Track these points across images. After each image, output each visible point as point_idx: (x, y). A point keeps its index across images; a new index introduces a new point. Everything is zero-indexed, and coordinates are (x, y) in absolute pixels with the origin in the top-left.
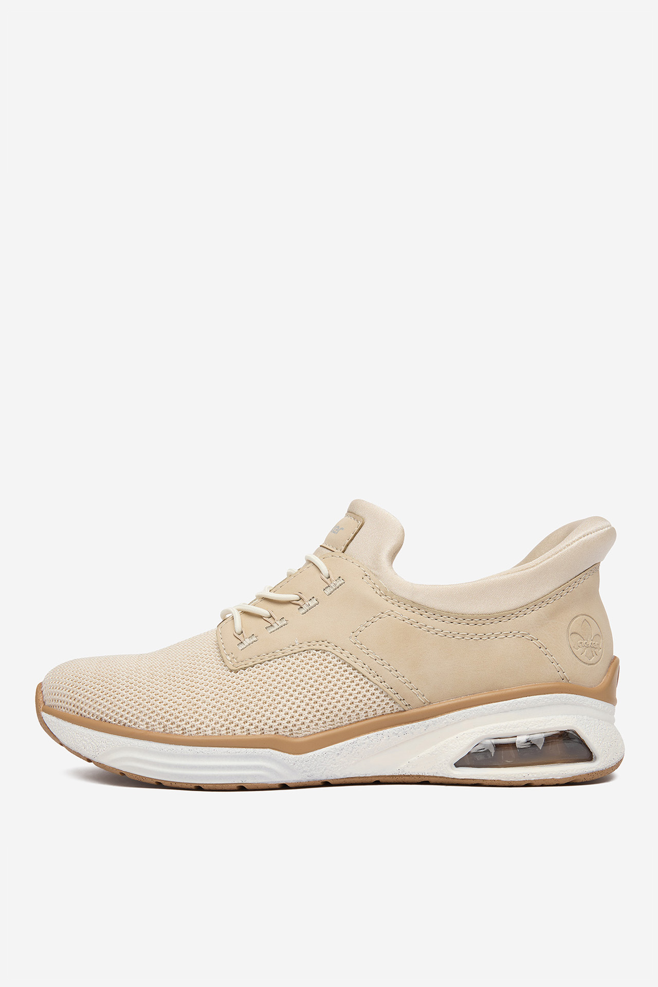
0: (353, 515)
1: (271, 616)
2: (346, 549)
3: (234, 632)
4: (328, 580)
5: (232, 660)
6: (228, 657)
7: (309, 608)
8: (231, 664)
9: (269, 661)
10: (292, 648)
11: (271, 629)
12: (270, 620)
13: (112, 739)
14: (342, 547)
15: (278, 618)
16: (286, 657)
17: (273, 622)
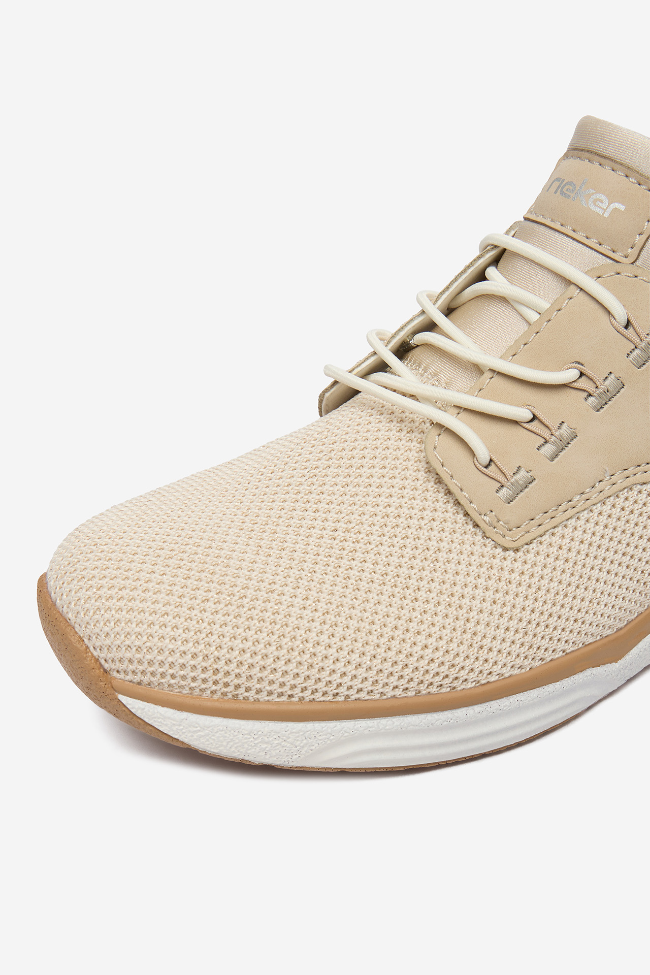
0: (610, 162)
1: (535, 418)
2: (639, 255)
3: (477, 463)
4: (630, 332)
5: (496, 524)
6: (487, 519)
7: (606, 398)
8: (497, 533)
9: (567, 520)
10: (599, 486)
11: (549, 449)
12: (534, 426)
13: (329, 731)
14: (630, 250)
15: (553, 424)
16: (595, 507)
17: (546, 434)
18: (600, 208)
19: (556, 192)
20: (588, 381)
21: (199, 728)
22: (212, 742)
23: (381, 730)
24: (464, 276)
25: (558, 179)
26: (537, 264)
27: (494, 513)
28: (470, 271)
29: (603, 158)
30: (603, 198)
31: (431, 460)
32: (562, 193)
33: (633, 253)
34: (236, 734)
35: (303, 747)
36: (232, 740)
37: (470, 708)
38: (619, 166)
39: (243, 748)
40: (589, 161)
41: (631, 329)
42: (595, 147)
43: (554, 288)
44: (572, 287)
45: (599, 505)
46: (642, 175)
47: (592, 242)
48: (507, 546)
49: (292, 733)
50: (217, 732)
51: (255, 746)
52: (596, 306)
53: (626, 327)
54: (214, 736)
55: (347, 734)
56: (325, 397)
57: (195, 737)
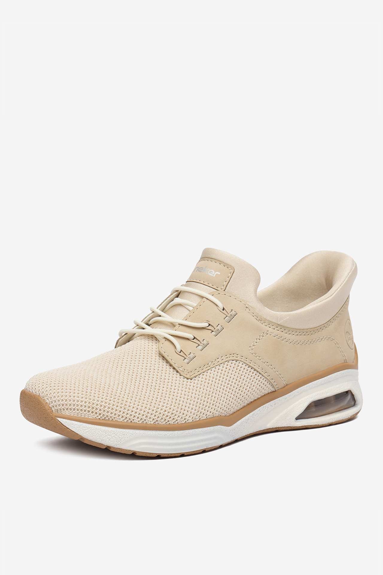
0: (214, 260)
1: (195, 338)
2: (226, 288)
3: (176, 351)
4: (224, 312)
5: (184, 371)
6: (181, 369)
7: (218, 332)
8: (184, 373)
9: (208, 370)
10: (217, 360)
11: (200, 348)
12: (195, 340)
13: (131, 433)
14: (222, 287)
15: (201, 340)
16: (217, 367)
17: (199, 343)
18: (212, 274)
19: (197, 271)
20: (212, 327)
21: (86, 428)
22: (91, 434)
23: (149, 435)
24: (166, 301)
25: (197, 267)
26: (192, 293)
27: (183, 367)
28: (168, 299)
29: (212, 259)
30: (213, 271)
31: (160, 351)
32: (199, 271)
33: (224, 288)
34: (99, 431)
35: (122, 438)
36: (98, 433)
37: (179, 431)
38: (217, 261)
39: (101, 437)
40: (207, 260)
41: (225, 310)
42: (209, 256)
43: (198, 299)
44: (204, 298)
45: (218, 366)
46: (225, 263)
47: (210, 285)
48: (188, 377)
49: (118, 432)
50: (93, 430)
51: (106, 436)
52: (213, 304)
53: (223, 310)
54: (91, 431)
55: (137, 435)
56: (119, 341)
57: (85, 432)
